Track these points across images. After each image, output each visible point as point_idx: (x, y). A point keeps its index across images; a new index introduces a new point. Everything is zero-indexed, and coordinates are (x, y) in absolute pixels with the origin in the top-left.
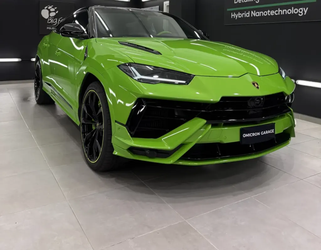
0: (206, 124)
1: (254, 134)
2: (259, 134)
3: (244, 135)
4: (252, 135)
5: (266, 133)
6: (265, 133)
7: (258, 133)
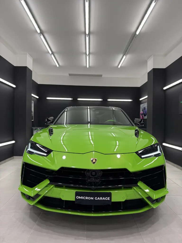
0: (49, 184)
1: (87, 198)
2: (93, 199)
3: (78, 197)
4: (85, 198)
5: (101, 199)
6: (99, 199)
7: (91, 198)
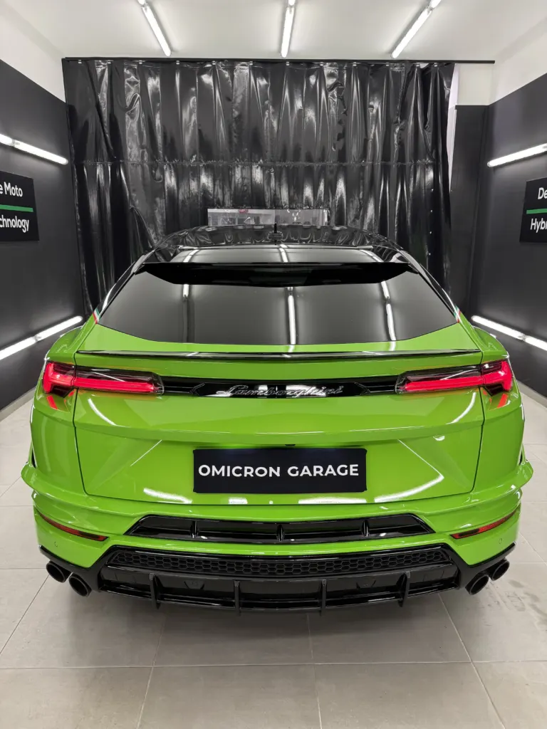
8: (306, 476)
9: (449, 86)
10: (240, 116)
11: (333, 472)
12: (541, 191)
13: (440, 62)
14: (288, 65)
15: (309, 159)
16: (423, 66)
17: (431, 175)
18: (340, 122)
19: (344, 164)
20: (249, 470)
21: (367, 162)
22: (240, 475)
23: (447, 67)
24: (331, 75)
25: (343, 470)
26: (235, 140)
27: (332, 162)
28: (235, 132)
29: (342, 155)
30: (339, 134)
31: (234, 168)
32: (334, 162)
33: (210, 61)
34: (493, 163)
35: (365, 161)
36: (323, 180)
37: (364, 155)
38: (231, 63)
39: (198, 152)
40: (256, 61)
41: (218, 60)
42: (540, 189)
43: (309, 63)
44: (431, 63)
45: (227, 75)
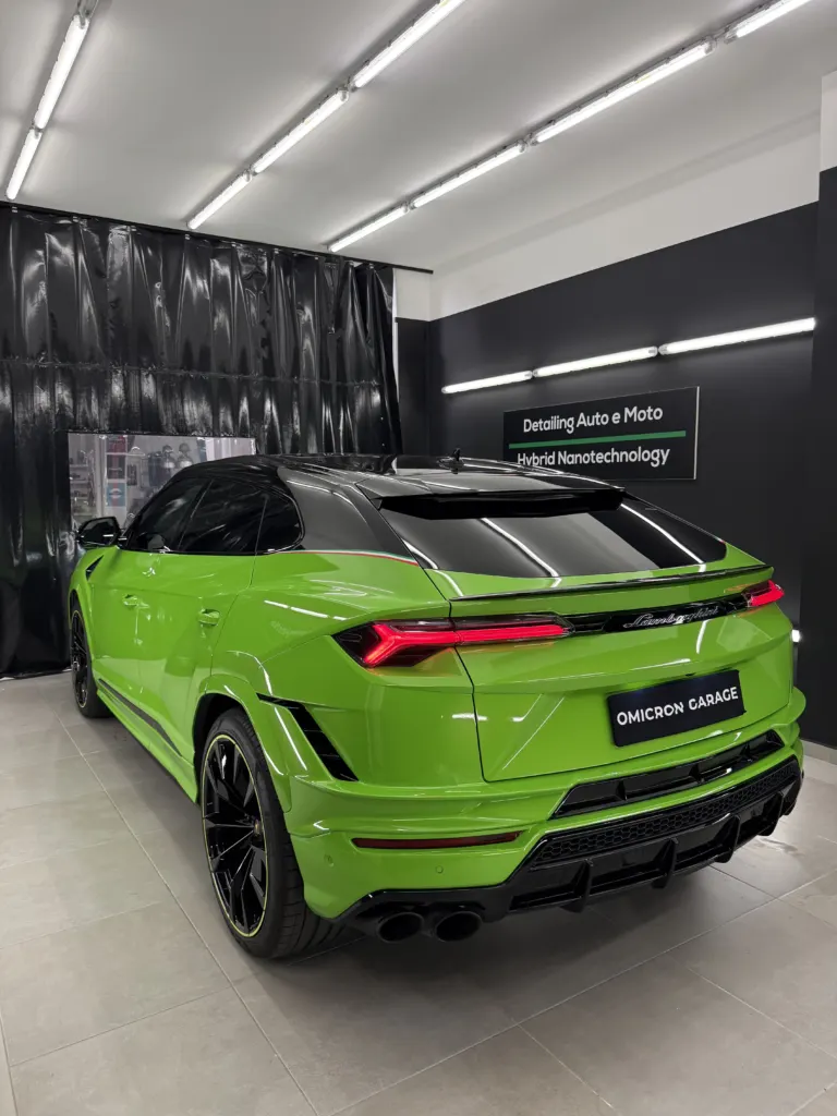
8: (702, 707)
9: (391, 294)
10: (117, 301)
11: (721, 699)
12: (528, 424)
13: (374, 263)
14: (188, 238)
15: (223, 369)
16: (356, 264)
17: (377, 398)
18: (263, 323)
19: (273, 379)
20: (659, 711)
21: (301, 379)
22: (652, 718)
23: (385, 270)
24: (245, 260)
25: (727, 694)
26: (111, 334)
27: (256, 375)
28: (111, 322)
29: (269, 367)
30: (263, 340)
31: (111, 374)
32: (259, 376)
33: (69, 215)
34: (450, 389)
35: (299, 377)
36: (245, 399)
37: (296, 369)
38: (102, 225)
39: (49, 348)
40: (141, 227)
41: (82, 217)
42: (526, 421)
43: (215, 240)
44: (366, 263)
45: (96, 240)
